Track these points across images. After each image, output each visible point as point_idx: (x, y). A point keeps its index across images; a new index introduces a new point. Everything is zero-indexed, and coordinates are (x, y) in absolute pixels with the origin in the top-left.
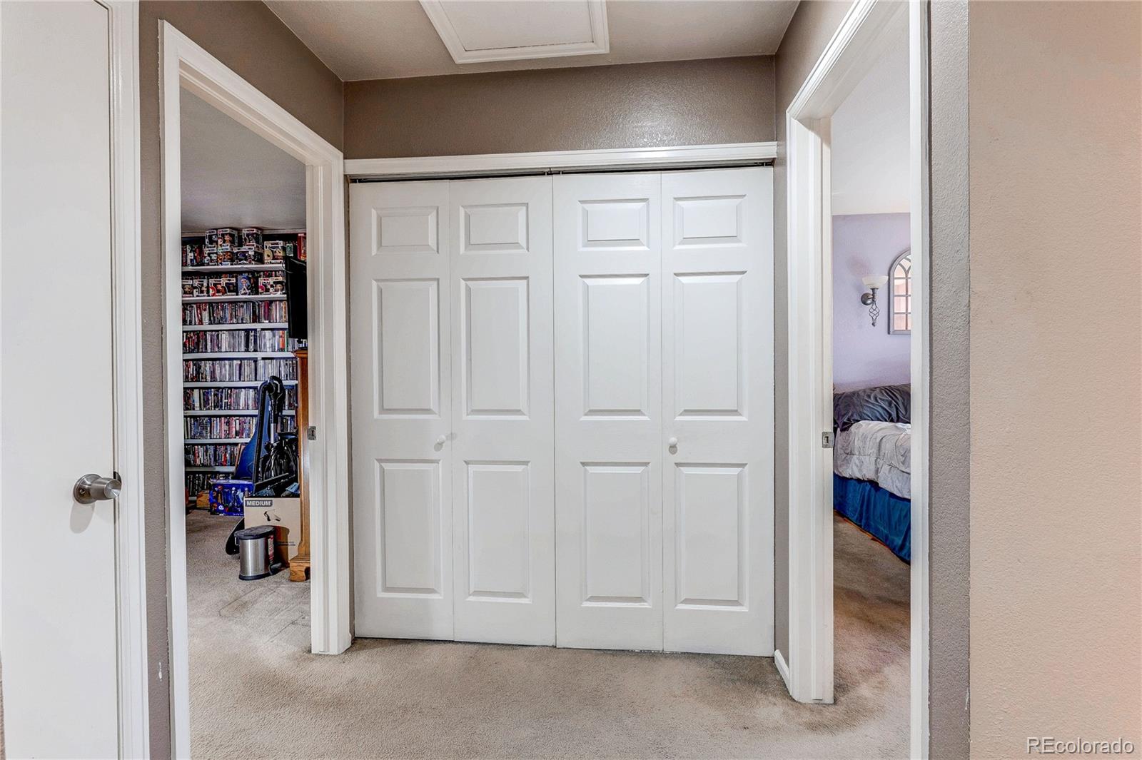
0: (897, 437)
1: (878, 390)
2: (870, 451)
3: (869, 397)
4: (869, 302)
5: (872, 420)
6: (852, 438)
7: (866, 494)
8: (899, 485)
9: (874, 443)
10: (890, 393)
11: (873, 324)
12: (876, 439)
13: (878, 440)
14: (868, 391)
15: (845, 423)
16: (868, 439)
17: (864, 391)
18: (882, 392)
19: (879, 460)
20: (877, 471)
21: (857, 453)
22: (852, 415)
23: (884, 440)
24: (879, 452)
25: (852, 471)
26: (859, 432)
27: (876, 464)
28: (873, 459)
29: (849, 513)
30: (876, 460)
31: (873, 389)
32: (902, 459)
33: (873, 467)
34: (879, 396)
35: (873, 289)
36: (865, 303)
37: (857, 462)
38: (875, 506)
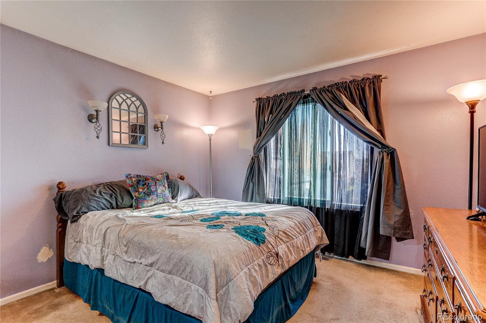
0: (119, 228)
1: (102, 186)
2: (97, 242)
3: (95, 192)
4: (94, 121)
5: (98, 210)
6: (80, 229)
7: (94, 278)
8: (123, 273)
9: (99, 234)
10: (110, 188)
11: (97, 137)
12: (101, 230)
13: (103, 232)
14: (94, 188)
15: (74, 216)
16: (95, 231)
17: (91, 187)
18: (104, 187)
19: (104, 248)
20: (103, 260)
21: (85, 242)
22: (81, 209)
23: (108, 231)
24: (104, 242)
25: (81, 258)
26: (86, 223)
27: (102, 253)
28: (99, 248)
29: (80, 293)
30: (101, 249)
31: (98, 186)
32: (125, 249)
33: (99, 257)
34: (103, 191)
35: (97, 111)
36: (90, 121)
37: (85, 250)
38: (101, 289)
